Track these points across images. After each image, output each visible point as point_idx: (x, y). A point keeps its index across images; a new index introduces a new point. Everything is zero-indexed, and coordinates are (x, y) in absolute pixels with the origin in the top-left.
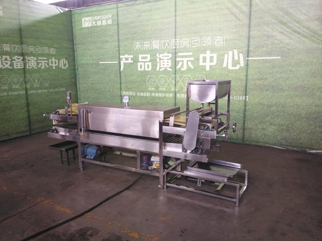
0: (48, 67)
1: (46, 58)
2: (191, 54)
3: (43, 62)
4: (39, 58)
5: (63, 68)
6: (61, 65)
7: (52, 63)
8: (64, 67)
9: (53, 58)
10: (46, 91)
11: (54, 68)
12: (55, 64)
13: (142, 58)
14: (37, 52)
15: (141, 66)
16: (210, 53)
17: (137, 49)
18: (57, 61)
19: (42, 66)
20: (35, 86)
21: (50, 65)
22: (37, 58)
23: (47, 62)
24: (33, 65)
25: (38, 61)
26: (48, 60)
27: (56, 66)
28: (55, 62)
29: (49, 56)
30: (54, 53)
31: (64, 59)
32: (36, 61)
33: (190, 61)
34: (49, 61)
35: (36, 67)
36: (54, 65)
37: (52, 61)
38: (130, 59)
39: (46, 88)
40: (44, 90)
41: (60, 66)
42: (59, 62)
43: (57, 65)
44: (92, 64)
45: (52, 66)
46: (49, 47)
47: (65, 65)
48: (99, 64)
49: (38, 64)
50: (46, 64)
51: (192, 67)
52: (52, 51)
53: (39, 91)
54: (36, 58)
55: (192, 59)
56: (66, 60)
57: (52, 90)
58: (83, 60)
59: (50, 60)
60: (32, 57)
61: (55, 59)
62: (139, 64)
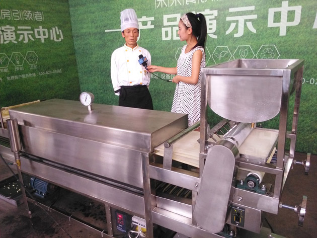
0: (33, 40)
1: (29, 28)
2: (252, 8)
3: (25, 33)
4: (19, 27)
5: (56, 40)
6: (53, 37)
7: (39, 35)
8: (58, 39)
9: (41, 27)
10: (34, 75)
11: (43, 41)
12: (44, 35)
13: (169, 20)
14: (14, 18)
15: (167, 33)
16: (289, 6)
17: (160, 6)
18: (46, 30)
19: (24, 39)
20: (17, 69)
21: (37, 37)
22: (16, 27)
23: (32, 32)
24: (10, 39)
25: (18, 32)
26: (32, 30)
27: (45, 39)
28: (44, 32)
29: (34, 24)
30: (41, 19)
31: (56, 27)
32: (15, 31)
33: (250, 20)
34: (34, 31)
35: (15, 40)
36: (42, 37)
37: (39, 32)
38: (149, 23)
39: (34, 71)
40: (31, 74)
41: (52, 39)
42: (49, 32)
43: (47, 36)
44: (95, 34)
45: (40, 39)
46: (33, 10)
47: (58, 36)
48: (104, 33)
49: (18, 36)
50: (30, 36)
51: (254, 31)
52: (38, 16)
53: (24, 76)
54: (13, 28)
55: (255, 17)
56: (58, 29)
57: (43, 73)
58: (82, 28)
59: (36, 30)
60: (8, 27)
61: (43, 28)
62: (164, 30)
